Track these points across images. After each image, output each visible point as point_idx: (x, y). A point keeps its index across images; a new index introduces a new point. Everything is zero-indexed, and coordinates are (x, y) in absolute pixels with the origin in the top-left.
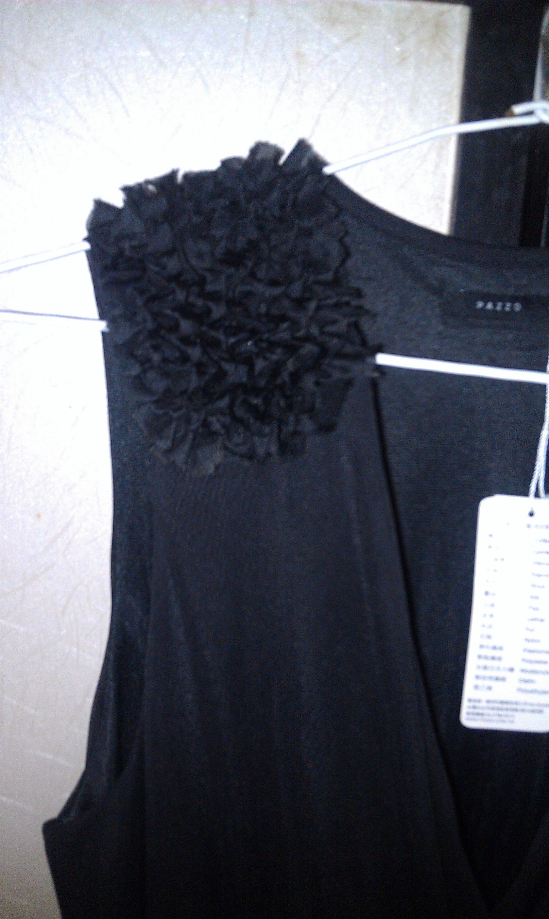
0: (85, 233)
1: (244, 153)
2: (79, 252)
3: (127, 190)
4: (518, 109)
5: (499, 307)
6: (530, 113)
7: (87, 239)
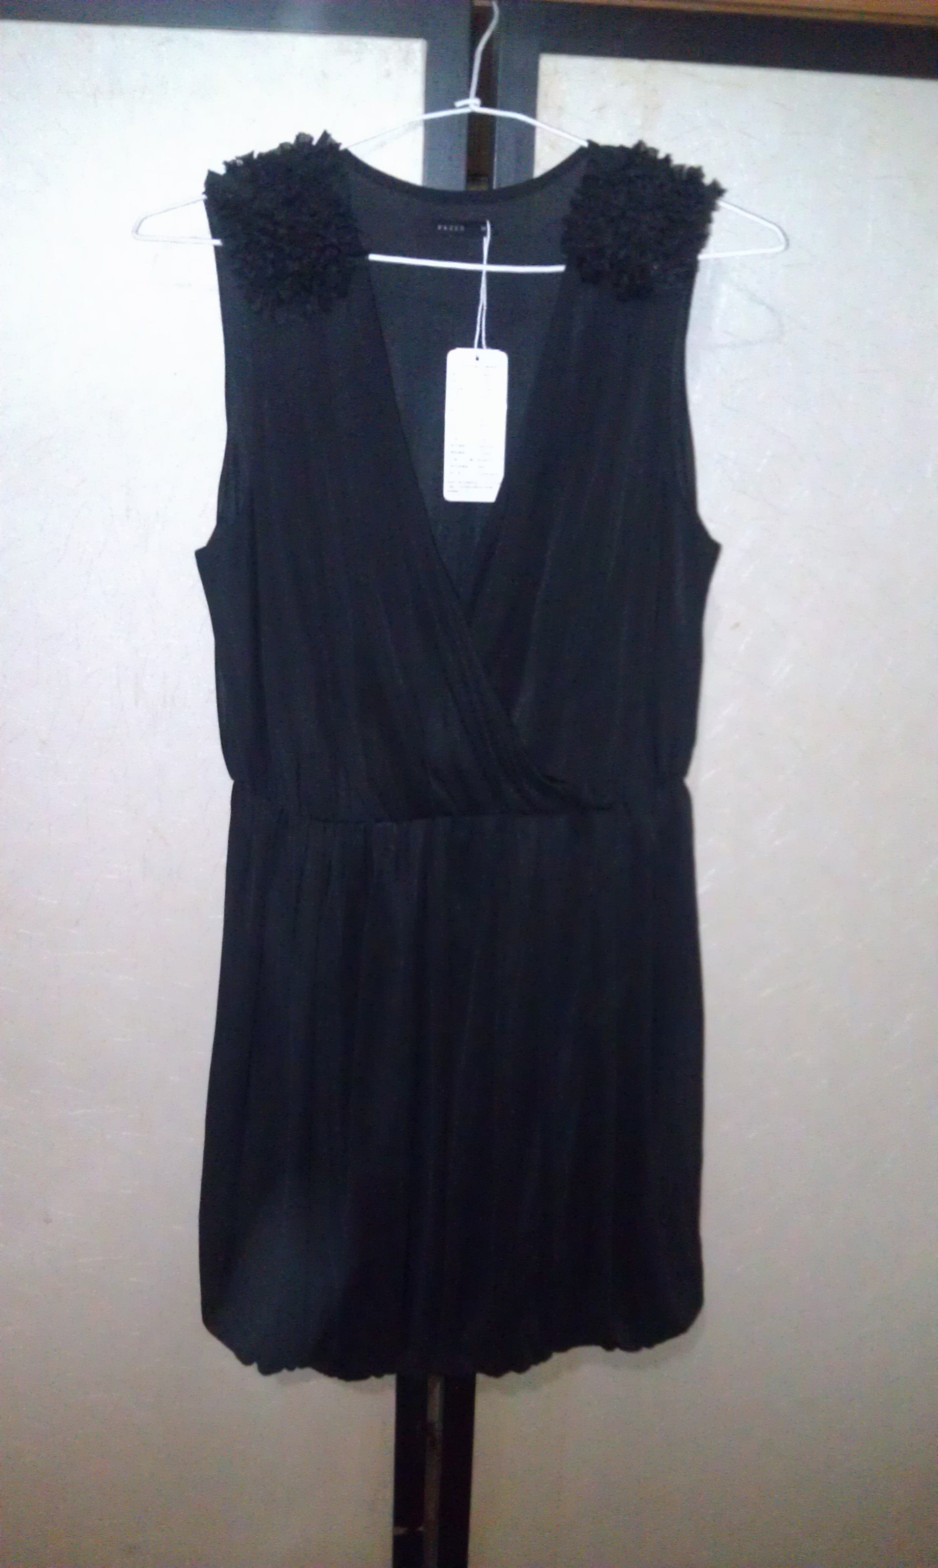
0: (203, 189)
1: (291, 140)
2: (198, 201)
3: (227, 164)
4: (459, 104)
5: (451, 229)
6: (466, 106)
7: (204, 193)
